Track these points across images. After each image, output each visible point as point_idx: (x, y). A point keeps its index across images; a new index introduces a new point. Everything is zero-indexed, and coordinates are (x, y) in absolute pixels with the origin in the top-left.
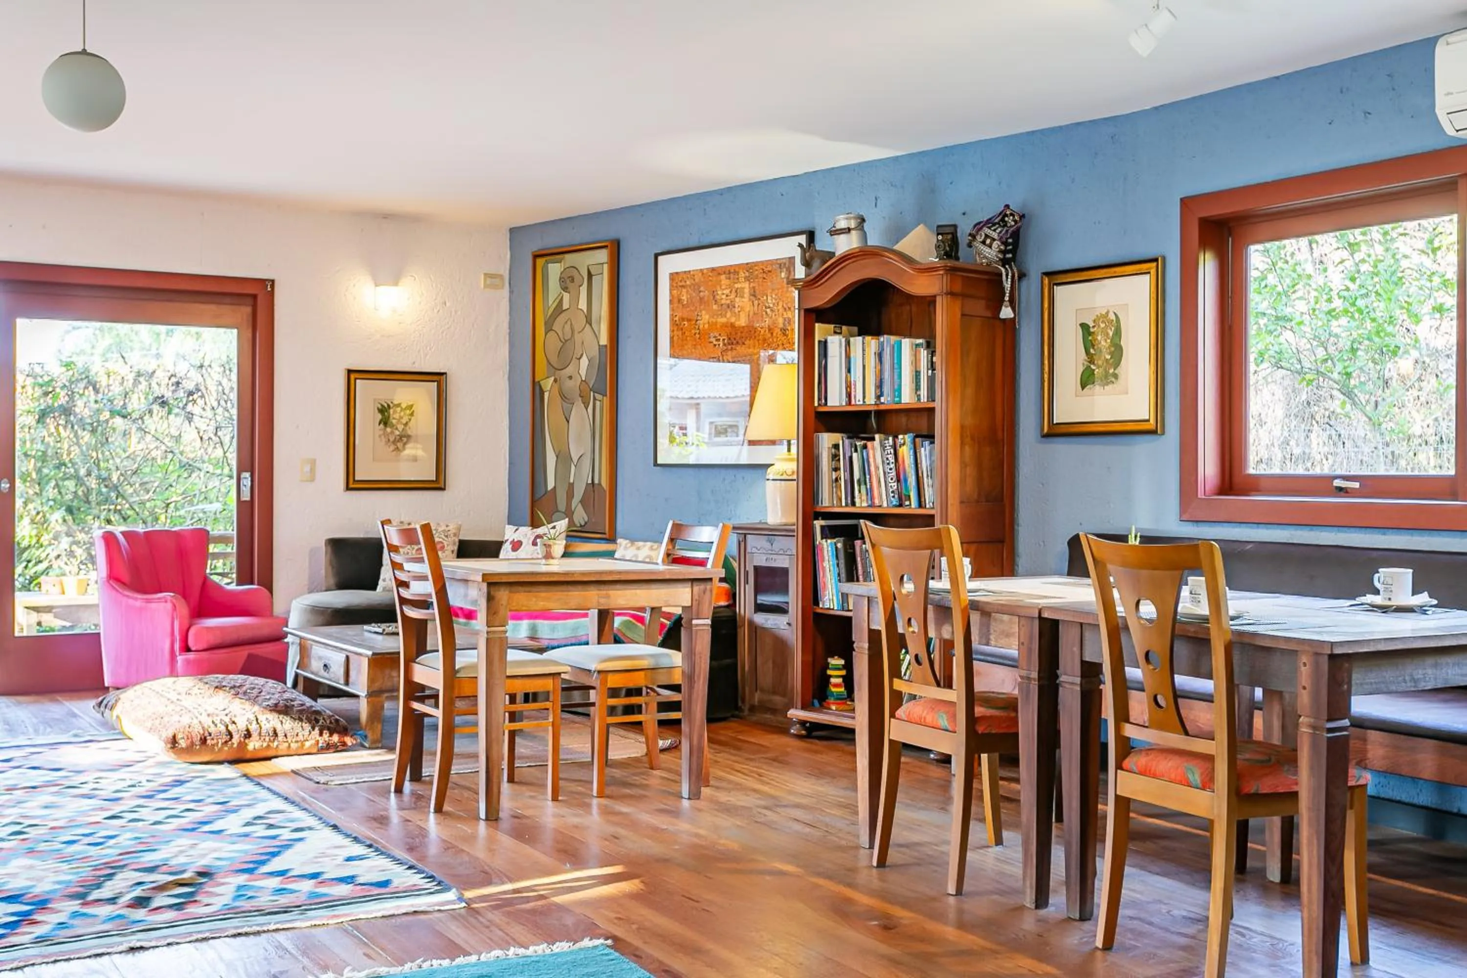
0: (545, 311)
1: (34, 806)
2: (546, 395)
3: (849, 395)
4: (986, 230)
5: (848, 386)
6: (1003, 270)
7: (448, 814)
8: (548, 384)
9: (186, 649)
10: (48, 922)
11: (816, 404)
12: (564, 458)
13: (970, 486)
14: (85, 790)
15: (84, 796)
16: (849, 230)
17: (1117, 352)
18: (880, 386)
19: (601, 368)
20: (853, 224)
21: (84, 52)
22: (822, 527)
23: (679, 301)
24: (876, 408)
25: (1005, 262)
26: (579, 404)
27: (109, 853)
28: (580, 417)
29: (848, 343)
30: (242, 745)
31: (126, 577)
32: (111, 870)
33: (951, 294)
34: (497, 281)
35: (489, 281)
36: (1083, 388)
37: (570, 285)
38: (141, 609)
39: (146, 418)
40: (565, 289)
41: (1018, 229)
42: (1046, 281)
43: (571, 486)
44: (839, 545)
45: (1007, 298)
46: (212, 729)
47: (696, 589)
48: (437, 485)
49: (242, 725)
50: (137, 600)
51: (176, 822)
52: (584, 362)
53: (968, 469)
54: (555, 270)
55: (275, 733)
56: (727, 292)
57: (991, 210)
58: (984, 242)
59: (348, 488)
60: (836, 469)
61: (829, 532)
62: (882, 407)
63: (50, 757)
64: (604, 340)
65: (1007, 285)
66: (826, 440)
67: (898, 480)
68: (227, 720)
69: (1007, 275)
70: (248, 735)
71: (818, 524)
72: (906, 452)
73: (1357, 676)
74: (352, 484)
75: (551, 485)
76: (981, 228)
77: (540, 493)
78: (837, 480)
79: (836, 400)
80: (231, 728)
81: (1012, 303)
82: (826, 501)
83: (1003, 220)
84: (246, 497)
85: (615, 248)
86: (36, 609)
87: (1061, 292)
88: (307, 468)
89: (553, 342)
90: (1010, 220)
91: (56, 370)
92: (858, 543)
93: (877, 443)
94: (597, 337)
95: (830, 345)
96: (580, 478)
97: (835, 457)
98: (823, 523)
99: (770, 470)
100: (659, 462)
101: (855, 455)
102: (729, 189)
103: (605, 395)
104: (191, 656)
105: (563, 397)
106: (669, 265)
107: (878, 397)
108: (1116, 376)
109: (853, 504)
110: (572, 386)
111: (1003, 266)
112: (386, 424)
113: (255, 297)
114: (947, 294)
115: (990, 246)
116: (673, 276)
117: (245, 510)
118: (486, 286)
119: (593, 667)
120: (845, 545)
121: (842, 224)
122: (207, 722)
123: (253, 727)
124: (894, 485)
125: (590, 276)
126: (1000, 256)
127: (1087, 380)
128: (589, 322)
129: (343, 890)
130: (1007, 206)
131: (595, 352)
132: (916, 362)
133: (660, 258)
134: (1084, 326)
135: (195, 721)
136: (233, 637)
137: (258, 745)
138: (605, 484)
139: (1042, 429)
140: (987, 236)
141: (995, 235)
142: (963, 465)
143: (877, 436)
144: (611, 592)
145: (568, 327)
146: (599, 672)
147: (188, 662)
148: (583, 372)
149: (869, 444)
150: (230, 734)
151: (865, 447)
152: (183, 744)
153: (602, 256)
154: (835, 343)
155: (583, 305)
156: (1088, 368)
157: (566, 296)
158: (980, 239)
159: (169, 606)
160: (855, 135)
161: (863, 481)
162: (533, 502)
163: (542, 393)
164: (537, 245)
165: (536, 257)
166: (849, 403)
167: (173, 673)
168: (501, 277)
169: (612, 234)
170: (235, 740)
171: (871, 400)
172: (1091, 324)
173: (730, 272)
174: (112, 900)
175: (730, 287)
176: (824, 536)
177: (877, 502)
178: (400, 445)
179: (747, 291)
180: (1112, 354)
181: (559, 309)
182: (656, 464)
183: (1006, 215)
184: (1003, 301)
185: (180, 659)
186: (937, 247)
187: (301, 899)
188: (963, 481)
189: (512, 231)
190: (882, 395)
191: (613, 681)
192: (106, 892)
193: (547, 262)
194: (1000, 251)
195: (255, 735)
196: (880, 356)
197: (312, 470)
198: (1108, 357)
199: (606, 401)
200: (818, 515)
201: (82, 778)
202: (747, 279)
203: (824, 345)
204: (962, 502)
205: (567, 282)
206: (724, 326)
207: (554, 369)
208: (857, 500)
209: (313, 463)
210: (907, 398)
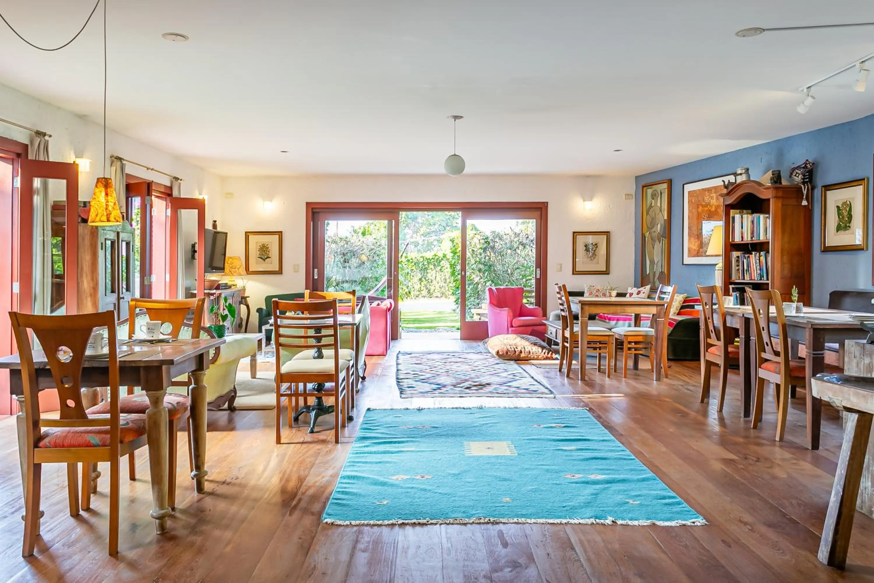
0: (646, 207)
1: (454, 367)
2: (646, 239)
3: (742, 237)
4: (797, 170)
5: (742, 233)
6: (803, 186)
7: (570, 378)
8: (647, 234)
9: (512, 326)
10: (444, 390)
11: (731, 241)
12: (652, 262)
13: (786, 272)
14: (470, 364)
15: (469, 365)
16: (741, 174)
17: (850, 217)
18: (752, 233)
19: (665, 228)
20: (744, 171)
21: (455, 155)
22: (733, 288)
23: (692, 202)
24: (751, 242)
25: (804, 183)
26: (657, 241)
27: (467, 378)
28: (658, 247)
29: (742, 217)
30: (519, 355)
31: (495, 303)
32: (466, 380)
33: (776, 197)
34: (631, 197)
35: (627, 196)
36: (837, 231)
37: (655, 198)
38: (499, 313)
39: (517, 250)
40: (653, 199)
41: (812, 169)
42: (823, 189)
43: (655, 272)
44: (738, 295)
45: (804, 197)
46: (510, 349)
47: (658, 308)
48: (606, 272)
49: (519, 349)
50: (498, 310)
51: (489, 373)
52: (659, 226)
53: (785, 266)
54: (650, 191)
55: (530, 352)
56: (708, 197)
57: (801, 162)
58: (796, 175)
59: (573, 274)
60: (738, 266)
61: (734, 290)
62: (754, 242)
63: (466, 356)
64: (666, 218)
65: (805, 192)
66: (735, 254)
67: (760, 270)
68: (515, 347)
69: (805, 188)
70: (521, 352)
71: (731, 287)
72: (763, 259)
73: (827, 337)
74: (575, 272)
75: (648, 273)
76: (794, 170)
77: (644, 275)
78: (738, 270)
79: (737, 239)
80: (516, 349)
81: (807, 199)
82: (734, 278)
83: (806, 165)
84: (538, 277)
85: (670, 182)
86: (479, 314)
87: (828, 193)
88: (559, 267)
89: (649, 219)
90: (808, 166)
91: (488, 234)
92: (745, 294)
93: (753, 255)
94: (664, 217)
95: (735, 218)
96: (658, 269)
97: (738, 261)
98: (733, 286)
99: (717, 266)
100: (685, 263)
101: (745, 260)
102: (709, 158)
103: (666, 238)
104: (513, 329)
105: (652, 239)
106: (688, 188)
107: (752, 238)
108: (849, 227)
109: (744, 279)
110: (655, 235)
111: (804, 184)
112: (587, 251)
113: (541, 208)
114: (774, 197)
115: (798, 177)
116: (689, 192)
117: (538, 281)
118: (625, 199)
119: (622, 334)
120: (740, 295)
121: (739, 172)
122: (509, 347)
123: (523, 350)
124: (759, 271)
125: (661, 193)
126: (802, 181)
127: (839, 228)
128: (661, 211)
129: (524, 391)
130: (807, 160)
131: (663, 222)
132: (765, 224)
133: (685, 186)
134: (838, 207)
135: (505, 347)
136: (527, 323)
137: (524, 355)
138: (666, 272)
139: (821, 249)
140: (797, 173)
141: (799, 172)
142: (783, 264)
143: (753, 253)
144: (626, 308)
145: (654, 213)
146: (625, 335)
147: (512, 330)
148: (659, 230)
149: (750, 256)
150: (515, 351)
151: (749, 257)
152: (501, 353)
153: (665, 186)
154: (737, 217)
155: (659, 205)
156: (839, 224)
157: (653, 201)
158: (794, 174)
159: (507, 312)
160: (749, 137)
161: (748, 270)
162: (642, 279)
163: (645, 237)
164: (643, 183)
165: (643, 187)
166: (742, 240)
167: (508, 333)
168: (632, 195)
169: (669, 178)
170: (517, 353)
171: (749, 239)
172: (840, 206)
173: (709, 190)
174: (462, 387)
175: (709, 196)
176: (733, 291)
177: (753, 278)
178: (592, 258)
179: (715, 197)
180: (848, 218)
181: (651, 206)
182: (683, 264)
183: (807, 164)
184: (803, 198)
185: (510, 329)
186: (771, 179)
187: (511, 392)
188: (782, 269)
189: (637, 177)
190: (753, 236)
191: (630, 339)
192: (461, 385)
193: (647, 189)
194: (802, 179)
195: (523, 352)
196: (753, 222)
197: (561, 268)
198: (847, 219)
199: (666, 240)
200: (732, 283)
201: (470, 361)
202: (715, 192)
203: (733, 218)
204: (782, 278)
205: (654, 196)
206: (707, 211)
207: (649, 229)
208: (746, 277)
209: (561, 265)
210: (762, 238)
